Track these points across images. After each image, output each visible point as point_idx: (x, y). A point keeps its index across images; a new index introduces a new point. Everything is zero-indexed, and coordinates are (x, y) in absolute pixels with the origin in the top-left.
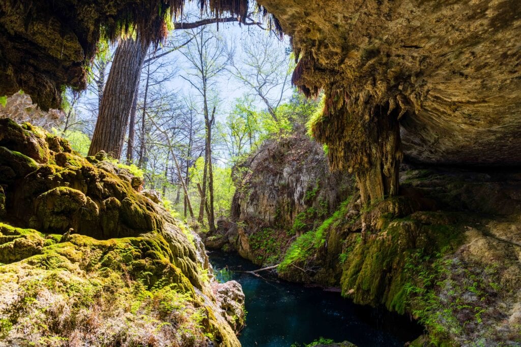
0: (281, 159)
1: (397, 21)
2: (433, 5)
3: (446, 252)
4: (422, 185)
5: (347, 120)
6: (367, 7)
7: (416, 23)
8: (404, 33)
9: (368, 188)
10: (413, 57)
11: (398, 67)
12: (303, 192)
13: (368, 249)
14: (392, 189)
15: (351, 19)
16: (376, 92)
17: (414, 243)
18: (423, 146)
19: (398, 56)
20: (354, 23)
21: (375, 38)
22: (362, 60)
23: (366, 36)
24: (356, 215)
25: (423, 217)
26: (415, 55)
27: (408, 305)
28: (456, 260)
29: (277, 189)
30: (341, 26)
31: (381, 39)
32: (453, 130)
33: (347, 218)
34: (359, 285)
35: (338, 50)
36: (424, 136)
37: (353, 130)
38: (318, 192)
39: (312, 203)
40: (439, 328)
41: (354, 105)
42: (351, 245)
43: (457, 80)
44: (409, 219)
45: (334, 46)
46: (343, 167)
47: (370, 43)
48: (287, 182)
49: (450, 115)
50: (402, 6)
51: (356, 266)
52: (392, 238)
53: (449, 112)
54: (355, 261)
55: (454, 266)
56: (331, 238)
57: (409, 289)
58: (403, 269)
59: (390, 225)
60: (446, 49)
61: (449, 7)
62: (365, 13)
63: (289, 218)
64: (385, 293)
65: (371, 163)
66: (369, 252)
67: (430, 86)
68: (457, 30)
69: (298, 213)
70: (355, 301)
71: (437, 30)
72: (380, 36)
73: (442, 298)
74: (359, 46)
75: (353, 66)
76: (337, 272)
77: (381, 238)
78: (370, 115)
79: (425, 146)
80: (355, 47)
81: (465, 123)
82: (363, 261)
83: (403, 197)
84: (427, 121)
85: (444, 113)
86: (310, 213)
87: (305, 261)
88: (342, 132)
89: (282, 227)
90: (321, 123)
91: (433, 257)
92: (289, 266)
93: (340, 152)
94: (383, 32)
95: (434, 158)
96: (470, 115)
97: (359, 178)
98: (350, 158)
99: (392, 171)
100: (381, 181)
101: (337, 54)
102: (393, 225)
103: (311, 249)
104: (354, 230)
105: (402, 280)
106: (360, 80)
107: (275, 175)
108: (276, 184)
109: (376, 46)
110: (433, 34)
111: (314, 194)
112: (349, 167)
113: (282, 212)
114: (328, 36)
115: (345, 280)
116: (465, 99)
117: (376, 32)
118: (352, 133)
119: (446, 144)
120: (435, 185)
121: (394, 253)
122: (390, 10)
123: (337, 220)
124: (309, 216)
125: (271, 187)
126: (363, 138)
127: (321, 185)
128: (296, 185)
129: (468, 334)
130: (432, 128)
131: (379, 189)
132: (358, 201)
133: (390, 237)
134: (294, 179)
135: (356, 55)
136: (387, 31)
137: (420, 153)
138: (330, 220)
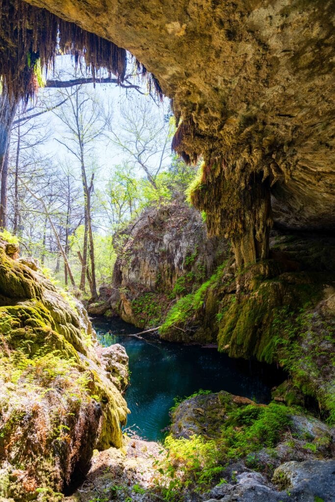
0: (161, 227)
1: (274, 88)
2: (307, 74)
3: (307, 308)
4: (289, 249)
5: (223, 188)
6: (246, 71)
7: (291, 92)
8: (279, 101)
9: (242, 252)
10: (286, 126)
11: (272, 136)
12: (182, 258)
13: (242, 308)
14: (262, 254)
15: (231, 83)
16: (251, 159)
17: (281, 300)
18: (290, 214)
19: (273, 124)
20: (234, 88)
21: (253, 104)
22: (240, 126)
23: (245, 102)
24: (231, 278)
25: (289, 277)
26: (288, 124)
27: (276, 355)
28: (315, 314)
29: (157, 255)
30: (221, 90)
31: (258, 106)
32: (316, 199)
33: (223, 280)
34: (234, 340)
35: (218, 116)
36: (291, 204)
37: (229, 198)
38: (196, 258)
39: (191, 268)
40: (301, 372)
41: (231, 173)
42: (227, 305)
43: (323, 151)
44: (277, 280)
45: (214, 111)
46: (220, 233)
47: (248, 109)
48: (167, 248)
49: (314, 185)
50: (279, 73)
51: (231, 324)
52: (263, 297)
53: (314, 182)
54: (230, 318)
55: (314, 319)
56: (209, 300)
57: (277, 342)
58: (272, 324)
59: (261, 285)
60: (316, 120)
61: (320, 77)
62: (244, 78)
63: (170, 283)
64: (256, 346)
65: (244, 229)
66: (242, 311)
67: (299, 156)
68: (326, 101)
69: (178, 277)
70: (230, 355)
71: (308, 100)
72: (258, 102)
73: (304, 347)
74: (238, 112)
75: (232, 132)
76: (214, 331)
77: (253, 297)
78: (245, 183)
79: (291, 213)
80: (234, 113)
81: (327, 192)
82: (237, 319)
83: (272, 260)
84: (294, 190)
85: (309, 182)
86: (189, 278)
87: (184, 322)
88: (219, 200)
89: (163, 292)
90: (199, 190)
91: (297, 312)
92: (170, 328)
93: (217, 219)
94: (260, 99)
95: (299, 224)
96: (331, 185)
97: (234, 244)
98: (226, 224)
99: (264, 236)
100: (253, 246)
101: (216, 119)
102: (264, 285)
103: (190, 310)
104: (229, 291)
105: (270, 334)
106: (237, 147)
107: (156, 241)
108: (156, 251)
109: (254, 113)
110: (306, 104)
111: (193, 259)
112: (225, 233)
113: (163, 277)
114: (208, 100)
115: (221, 337)
116: (328, 169)
117: (254, 99)
118: (228, 200)
119: (310, 212)
120: (299, 249)
121: (264, 311)
122: (268, 76)
123: (214, 283)
124: (188, 280)
125: (151, 253)
126: (239, 206)
127: (198, 250)
128: (176, 250)
129: (324, 376)
130: (299, 196)
131: (252, 254)
132: (233, 265)
133: (261, 296)
134: (174, 246)
135: (235, 122)
136: (264, 98)
137: (288, 220)
138: (207, 283)
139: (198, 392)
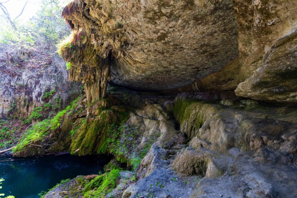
0: (20, 64)
1: (135, 18)
2: (148, 21)
3: (123, 123)
4: (115, 94)
5: (86, 52)
6: (127, 4)
7: (140, 24)
8: (135, 25)
9: (92, 93)
10: (133, 36)
11: (126, 38)
12: (41, 92)
13: (89, 126)
14: (103, 95)
15: (119, 4)
16: (114, 45)
17: (112, 120)
18: (117, 76)
19: (128, 33)
20: (119, 7)
21: (124, 20)
22: (116, 27)
23: (121, 16)
24: (83, 108)
25: (116, 108)
26: (134, 36)
27: (108, 148)
28: (126, 126)
29: (14, 87)
30: (112, 4)
31: (126, 22)
32: (130, 72)
33: (77, 109)
34: (83, 145)
35: (107, 15)
36: (118, 71)
37: (90, 59)
38: (54, 93)
39: (49, 100)
40: (121, 153)
41: (99, 47)
42: (78, 125)
43: (141, 53)
44: (110, 109)
45: (105, 11)
46: (78, 80)
47: (121, 21)
48: (25, 83)
49: (132, 65)
50: (139, 14)
51: (82, 136)
52: (103, 118)
53: (132, 64)
54: (80, 132)
55: (126, 128)
56: (65, 122)
57: (109, 141)
58: (106, 133)
59: (102, 112)
60: (144, 39)
61: (151, 24)
62: (126, 6)
63: (25, 111)
64: (97, 146)
65: (95, 79)
66: (90, 127)
67: (131, 51)
68: (149, 34)
69: (35, 107)
70: (79, 155)
71: (145, 31)
72: (126, 20)
73: (122, 141)
74: (116, 19)
75: (110, 27)
76: (66, 143)
77: (97, 119)
78: (106, 55)
79: (118, 76)
80: (114, 18)
81: (136, 70)
82: (86, 132)
83: (108, 99)
84: (121, 65)
85: (130, 64)
86: (46, 107)
87: (42, 139)
88: (83, 59)
89: (17, 118)
90: (69, 49)
91: (119, 125)
92: (27, 146)
93: (79, 70)
94: (128, 19)
95: (120, 82)
96: (138, 67)
97: (87, 87)
98: (84, 75)
99: (105, 85)
100: (99, 90)
101: (105, 16)
102: (104, 112)
103: (48, 131)
104: (81, 116)
105: (105, 138)
106: (109, 35)
107: (13, 75)
108: (12, 84)
109: (123, 23)
110: (143, 31)
111: (52, 94)
112: (82, 80)
113: (18, 107)
114: (104, 4)
115: (73, 145)
116: (139, 60)
117: (126, 17)
118: (89, 61)
119: (126, 77)
120: (119, 95)
121: (103, 126)
122: (135, 12)
123: (70, 111)
124: (46, 109)
125: (6, 85)
126: (95, 65)
127: (57, 88)
128: (35, 86)
129: (130, 152)
130: (123, 69)
131: (97, 94)
132: (85, 100)
133: (102, 118)
134: (33, 82)
135: (113, 23)
136: (129, 20)
137: (115, 79)
138: (64, 111)
139: (60, 183)
